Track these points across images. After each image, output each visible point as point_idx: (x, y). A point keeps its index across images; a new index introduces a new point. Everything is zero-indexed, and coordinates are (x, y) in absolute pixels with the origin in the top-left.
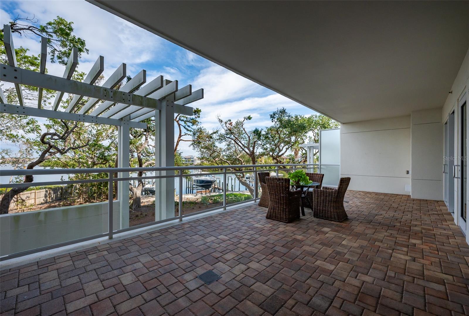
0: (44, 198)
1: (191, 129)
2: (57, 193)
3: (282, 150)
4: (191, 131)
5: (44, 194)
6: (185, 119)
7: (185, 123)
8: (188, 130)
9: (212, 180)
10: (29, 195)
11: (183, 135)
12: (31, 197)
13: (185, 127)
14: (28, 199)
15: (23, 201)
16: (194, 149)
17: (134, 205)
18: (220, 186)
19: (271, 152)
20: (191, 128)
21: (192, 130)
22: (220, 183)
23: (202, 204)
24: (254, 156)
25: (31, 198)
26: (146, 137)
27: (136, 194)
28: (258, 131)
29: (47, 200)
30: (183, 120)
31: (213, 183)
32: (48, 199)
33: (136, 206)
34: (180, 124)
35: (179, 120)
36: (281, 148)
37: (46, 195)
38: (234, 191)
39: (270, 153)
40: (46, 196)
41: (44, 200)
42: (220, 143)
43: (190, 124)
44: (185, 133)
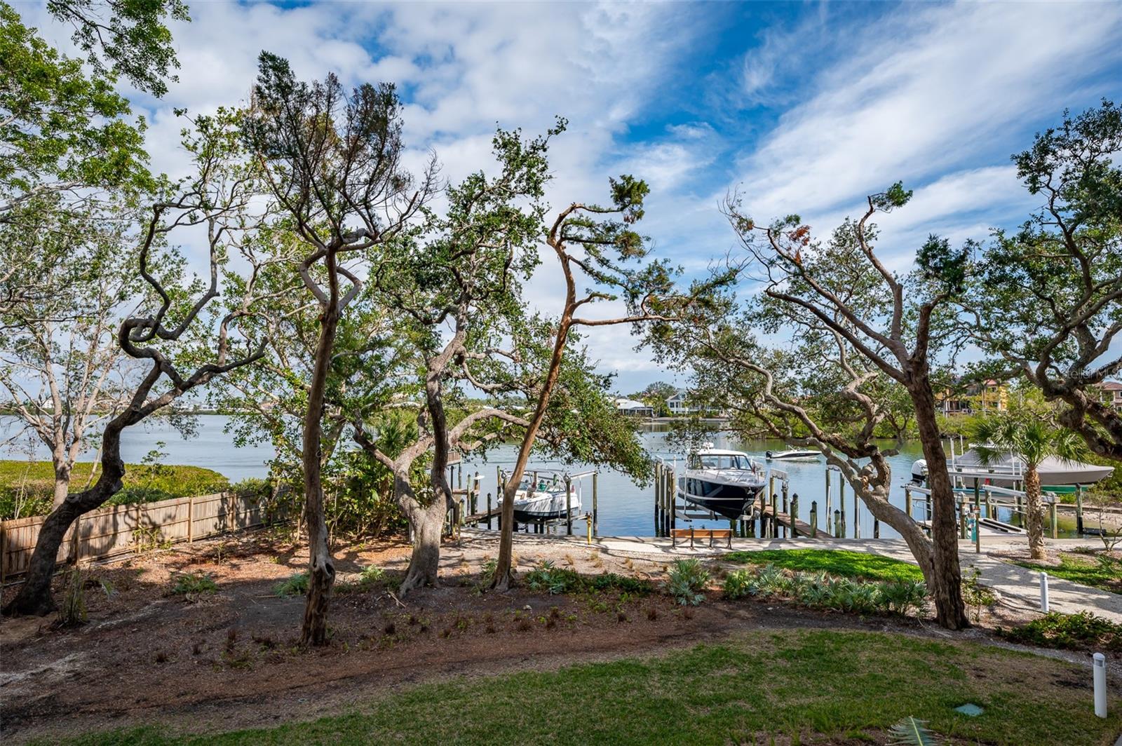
0: (217, 520)
1: (617, 275)
2: (257, 506)
3: (1104, 348)
4: (613, 282)
5: (216, 508)
6: (586, 233)
7: (588, 249)
8: (600, 278)
9: (746, 484)
10: (172, 511)
11: (581, 302)
12: (178, 516)
13: (585, 268)
14: (169, 521)
15: (155, 527)
16: (660, 359)
17: (410, 575)
18: (785, 511)
19: (1037, 360)
20: (617, 269)
21: (622, 278)
22: (785, 496)
23: (669, 595)
24: (925, 380)
25: (177, 519)
26: (457, 319)
27: (422, 533)
28: (945, 250)
29: (225, 526)
30: (577, 240)
31: (754, 496)
32: (229, 524)
33: (419, 581)
34: (570, 258)
35: (562, 239)
36: (1099, 333)
37: (222, 510)
38: (849, 534)
39: (1031, 363)
40: (222, 516)
41: (215, 526)
42: (772, 328)
43: (610, 253)
44: (588, 290)
